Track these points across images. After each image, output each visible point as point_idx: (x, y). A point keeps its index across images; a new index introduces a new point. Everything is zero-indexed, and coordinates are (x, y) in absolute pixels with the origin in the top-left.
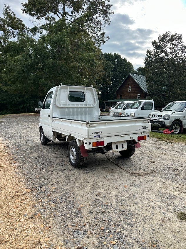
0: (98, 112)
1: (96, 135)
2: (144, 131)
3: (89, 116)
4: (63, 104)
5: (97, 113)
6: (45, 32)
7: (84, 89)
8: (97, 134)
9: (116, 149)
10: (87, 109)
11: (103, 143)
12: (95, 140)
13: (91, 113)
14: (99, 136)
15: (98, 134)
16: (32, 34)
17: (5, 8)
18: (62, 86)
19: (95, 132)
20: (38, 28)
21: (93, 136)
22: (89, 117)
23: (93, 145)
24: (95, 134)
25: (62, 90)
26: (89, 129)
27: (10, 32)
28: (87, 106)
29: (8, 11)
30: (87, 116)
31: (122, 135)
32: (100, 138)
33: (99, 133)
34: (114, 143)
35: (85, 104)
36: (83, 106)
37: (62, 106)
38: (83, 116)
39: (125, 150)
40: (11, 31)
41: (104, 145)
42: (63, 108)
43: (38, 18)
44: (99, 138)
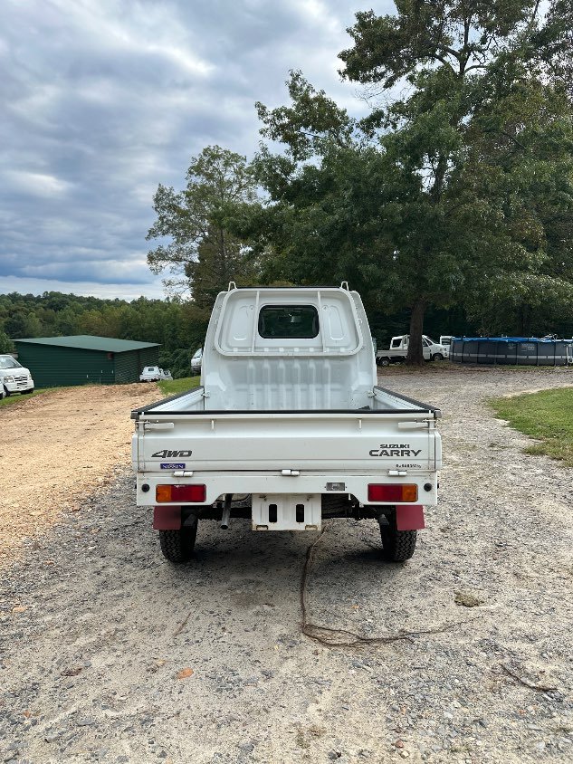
0: (370, 372)
1: (168, 460)
2: (400, 463)
3: (337, 386)
4: (239, 348)
5: (364, 377)
6: (403, 123)
7: (314, 296)
8: (172, 458)
9: (266, 522)
10: (327, 364)
11: (199, 491)
12: (167, 479)
13: (341, 377)
14: (184, 465)
15: (178, 458)
16: (363, 135)
17: (291, 78)
18: (236, 290)
19: (165, 451)
20: (386, 112)
21: (156, 464)
22: (338, 390)
23: (158, 494)
24: (163, 457)
25: (240, 304)
26: (141, 438)
27: (308, 140)
28: (327, 352)
29: (299, 84)
30: (328, 387)
31: (284, 472)
32: (186, 474)
33: (181, 455)
34: (263, 497)
35: (320, 345)
36: (312, 352)
37: (236, 352)
38: (313, 387)
39: (308, 529)
40: (310, 138)
41: (203, 499)
42: (238, 358)
43: (389, 84)
44: (181, 473)
